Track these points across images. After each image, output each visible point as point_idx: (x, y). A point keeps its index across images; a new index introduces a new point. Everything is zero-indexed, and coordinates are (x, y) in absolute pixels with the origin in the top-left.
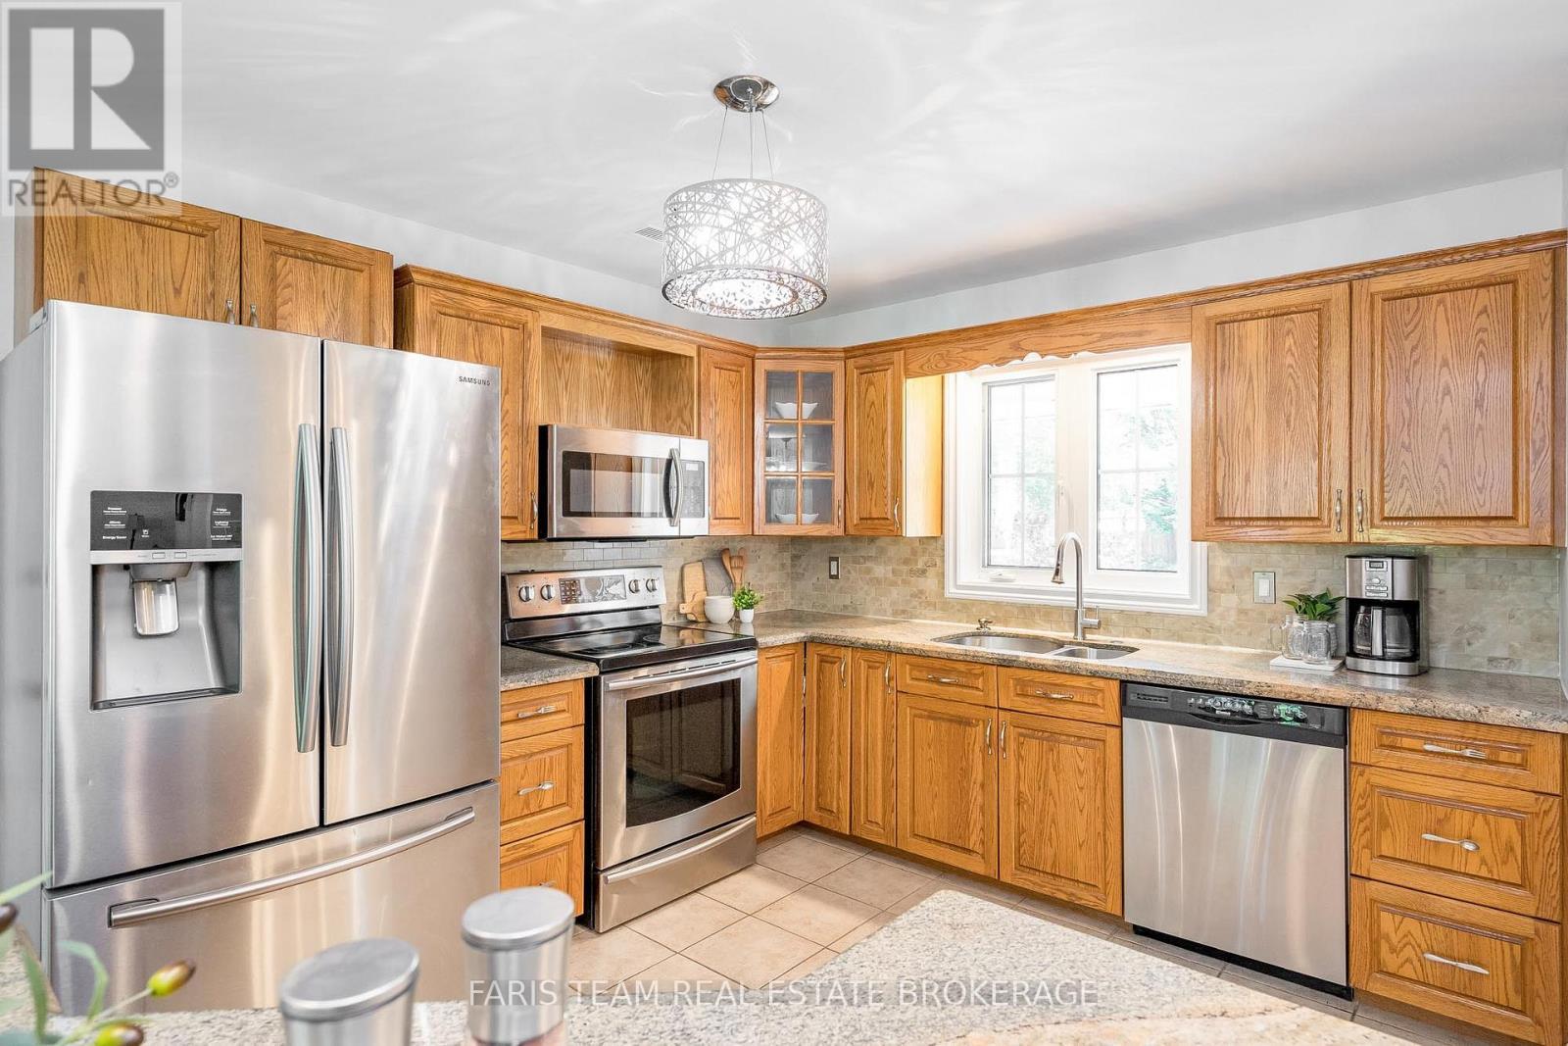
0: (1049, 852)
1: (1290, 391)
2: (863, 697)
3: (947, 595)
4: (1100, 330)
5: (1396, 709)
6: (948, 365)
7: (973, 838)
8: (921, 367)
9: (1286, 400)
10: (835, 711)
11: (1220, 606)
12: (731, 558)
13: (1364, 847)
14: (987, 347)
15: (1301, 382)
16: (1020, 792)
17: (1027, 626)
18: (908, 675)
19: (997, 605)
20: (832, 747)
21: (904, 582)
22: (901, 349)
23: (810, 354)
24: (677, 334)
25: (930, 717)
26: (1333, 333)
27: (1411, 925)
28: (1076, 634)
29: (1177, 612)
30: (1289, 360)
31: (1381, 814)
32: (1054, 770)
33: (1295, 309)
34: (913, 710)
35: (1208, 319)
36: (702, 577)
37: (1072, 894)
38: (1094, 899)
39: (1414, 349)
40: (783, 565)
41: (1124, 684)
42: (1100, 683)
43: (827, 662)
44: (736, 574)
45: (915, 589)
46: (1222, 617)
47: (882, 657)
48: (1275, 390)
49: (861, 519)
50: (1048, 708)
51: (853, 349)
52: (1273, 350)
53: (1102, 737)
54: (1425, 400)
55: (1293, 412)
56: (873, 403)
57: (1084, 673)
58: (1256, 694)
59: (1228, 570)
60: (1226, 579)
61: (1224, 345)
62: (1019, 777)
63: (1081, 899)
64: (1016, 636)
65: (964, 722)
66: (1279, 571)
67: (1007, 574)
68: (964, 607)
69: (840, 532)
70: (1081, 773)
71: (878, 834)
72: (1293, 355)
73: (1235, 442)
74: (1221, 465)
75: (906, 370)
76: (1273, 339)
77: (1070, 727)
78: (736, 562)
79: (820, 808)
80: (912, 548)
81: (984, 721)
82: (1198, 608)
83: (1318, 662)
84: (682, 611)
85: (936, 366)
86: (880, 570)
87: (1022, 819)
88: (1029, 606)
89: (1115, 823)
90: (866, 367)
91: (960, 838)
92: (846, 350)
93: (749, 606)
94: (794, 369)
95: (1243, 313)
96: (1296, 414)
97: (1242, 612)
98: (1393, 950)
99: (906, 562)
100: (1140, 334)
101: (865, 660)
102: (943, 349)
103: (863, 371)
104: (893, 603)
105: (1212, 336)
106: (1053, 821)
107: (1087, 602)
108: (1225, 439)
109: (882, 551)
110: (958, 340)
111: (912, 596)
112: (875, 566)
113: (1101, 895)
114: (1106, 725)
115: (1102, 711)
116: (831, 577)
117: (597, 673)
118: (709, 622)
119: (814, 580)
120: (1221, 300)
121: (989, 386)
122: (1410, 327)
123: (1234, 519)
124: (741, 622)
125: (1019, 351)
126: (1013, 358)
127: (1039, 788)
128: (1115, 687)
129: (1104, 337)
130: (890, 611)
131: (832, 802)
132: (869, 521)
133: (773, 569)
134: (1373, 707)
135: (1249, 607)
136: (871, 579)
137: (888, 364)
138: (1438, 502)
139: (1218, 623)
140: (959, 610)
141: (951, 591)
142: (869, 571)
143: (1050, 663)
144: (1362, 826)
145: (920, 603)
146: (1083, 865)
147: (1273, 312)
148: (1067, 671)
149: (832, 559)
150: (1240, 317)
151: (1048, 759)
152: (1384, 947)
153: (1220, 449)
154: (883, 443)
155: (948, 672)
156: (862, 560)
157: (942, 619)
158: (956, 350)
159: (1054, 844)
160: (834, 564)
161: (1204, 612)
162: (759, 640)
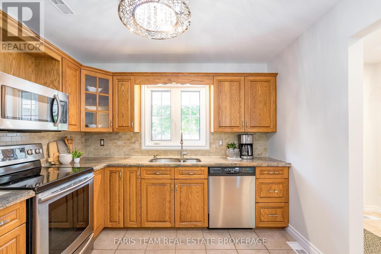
0: (189, 216)
1: (234, 98)
2: (128, 183)
3: (142, 149)
4: (192, 79)
5: (265, 166)
6: (149, 82)
7: (167, 217)
8: (140, 82)
9: (233, 101)
10: (117, 189)
11: (212, 147)
12: (68, 140)
13: (258, 196)
14: (161, 79)
15: (236, 97)
16: (181, 201)
17: (166, 156)
18: (145, 173)
19: (157, 151)
20: (116, 201)
21: (128, 146)
22: (133, 76)
23: (101, 72)
24: (54, 49)
25: (152, 185)
26: (242, 87)
27: (266, 210)
28: (181, 156)
29: (202, 149)
30: (234, 92)
31: (261, 189)
32: (191, 193)
33: (234, 81)
34: (146, 184)
35: (217, 80)
36: (56, 147)
37: (196, 225)
38: (202, 225)
39: (255, 92)
40: (82, 142)
41: (209, 168)
42: (203, 168)
43: (113, 173)
44: (71, 146)
45: (132, 148)
46: (212, 150)
47: (135, 169)
48: (231, 98)
49: (119, 126)
50: (189, 177)
51: (116, 73)
52: (231, 90)
53: (203, 182)
54: (257, 103)
55: (234, 103)
56: (123, 91)
57: (200, 166)
58: (239, 166)
59: (213, 139)
60: (213, 141)
61: (221, 87)
62: (181, 197)
63: (198, 225)
64: (171, 159)
65: (164, 184)
66: (223, 139)
67: (159, 142)
68: (148, 152)
69: (111, 131)
70: (198, 192)
71: (134, 224)
72: (234, 91)
73: (223, 108)
74: (220, 114)
75: (135, 82)
76: (231, 86)
77: (195, 181)
78: (70, 141)
79: (111, 221)
80: (131, 136)
81: (170, 184)
82: (208, 148)
83: (237, 158)
84: (49, 161)
85: (145, 82)
86: (119, 143)
87: (182, 208)
88: (166, 150)
89: (206, 203)
90: (121, 79)
91: (163, 218)
92: (113, 73)
93: (78, 157)
94: (96, 76)
95: (224, 80)
96: (235, 104)
97: (216, 148)
98: (263, 216)
99: (129, 140)
100: (202, 81)
101: (128, 171)
102: (147, 78)
103: (119, 80)
104: (124, 152)
105: (218, 85)
106: (190, 207)
107: (184, 148)
108: (221, 108)
109: (120, 137)
110: (152, 76)
111: (131, 150)
112: (118, 142)
113: (203, 223)
114: (204, 179)
115: (203, 175)
116: (101, 145)
117: (34, 195)
118: (61, 164)
119: (94, 147)
120: (220, 76)
121: (152, 91)
122: (255, 88)
123: (223, 127)
124: (74, 163)
125: (170, 81)
126: (169, 83)
127: (187, 199)
128: (207, 169)
129: (193, 81)
130: (123, 155)
131: (116, 218)
132: (122, 127)
133: (79, 144)
134: (261, 166)
135: (218, 147)
136: (116, 146)
137: (129, 80)
138: (259, 124)
139: (211, 151)
140: (146, 153)
141: (143, 148)
142: (116, 143)
143: (190, 165)
144: (258, 191)
145: (133, 152)
146: (198, 216)
147: (230, 81)
148: (195, 166)
149: (101, 140)
150: (224, 81)
151: (189, 191)
152: (262, 216)
153: (220, 111)
154: (127, 103)
155: (158, 171)
156: (113, 140)
157: (140, 156)
158: (151, 78)
159: (191, 213)
160: (102, 141)
161: (209, 149)
162: (94, 168)
